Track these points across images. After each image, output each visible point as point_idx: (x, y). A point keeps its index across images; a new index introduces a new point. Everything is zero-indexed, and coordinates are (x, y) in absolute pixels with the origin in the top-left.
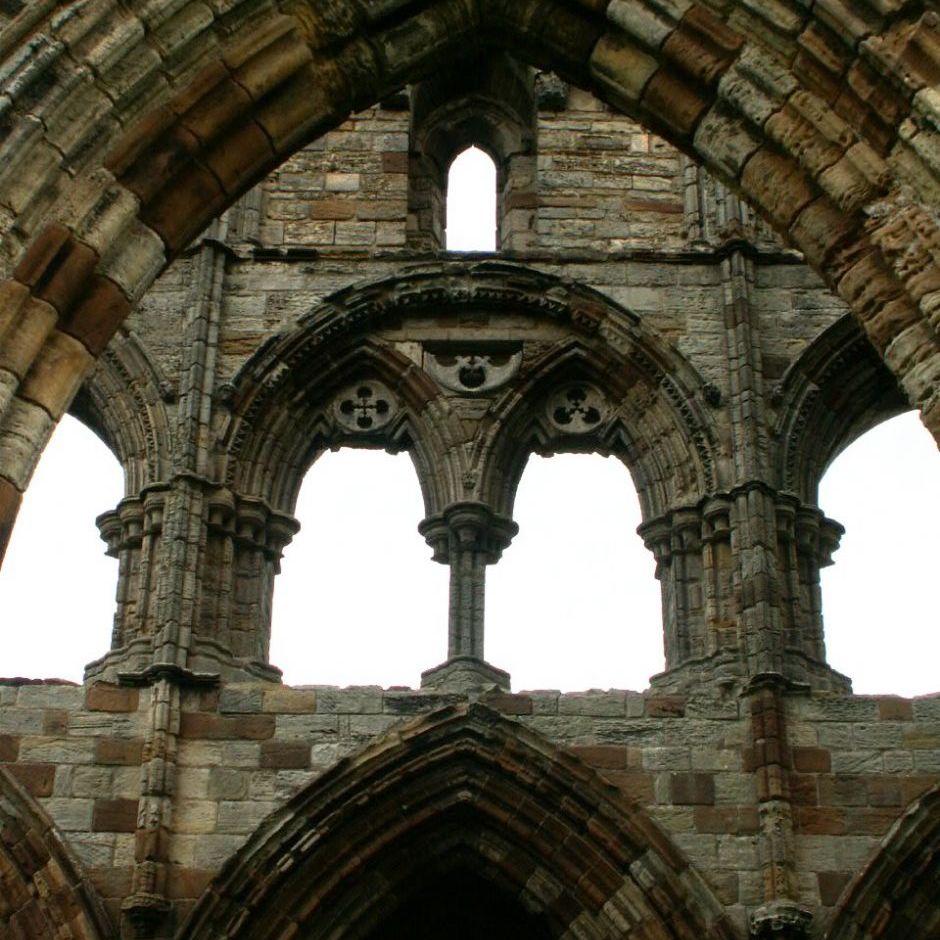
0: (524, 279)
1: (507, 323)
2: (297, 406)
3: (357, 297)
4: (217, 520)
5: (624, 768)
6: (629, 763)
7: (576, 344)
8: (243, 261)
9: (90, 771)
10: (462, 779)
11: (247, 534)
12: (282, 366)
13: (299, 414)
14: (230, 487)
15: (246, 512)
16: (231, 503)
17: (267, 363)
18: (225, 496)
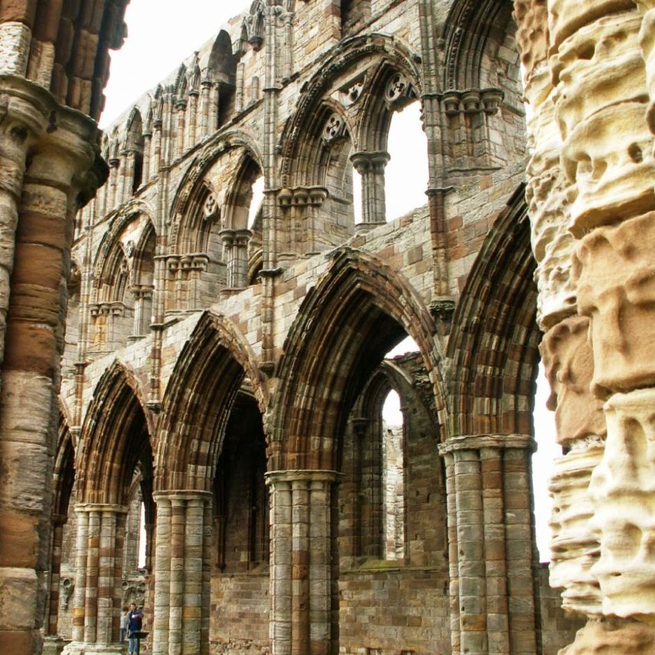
0: (357, 43)
1: (362, 64)
2: (310, 139)
3: (310, 84)
4: (284, 203)
5: (393, 255)
6: (395, 252)
7: (384, 59)
8: (281, 90)
9: (255, 319)
10: (356, 279)
11: (301, 202)
12: (295, 128)
13: (311, 143)
14: (285, 187)
15: (296, 194)
16: (289, 194)
17: (289, 129)
18: (284, 192)
